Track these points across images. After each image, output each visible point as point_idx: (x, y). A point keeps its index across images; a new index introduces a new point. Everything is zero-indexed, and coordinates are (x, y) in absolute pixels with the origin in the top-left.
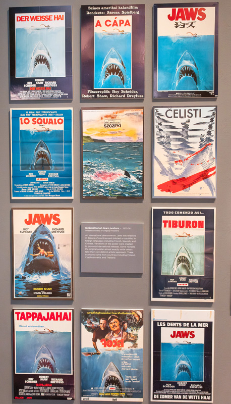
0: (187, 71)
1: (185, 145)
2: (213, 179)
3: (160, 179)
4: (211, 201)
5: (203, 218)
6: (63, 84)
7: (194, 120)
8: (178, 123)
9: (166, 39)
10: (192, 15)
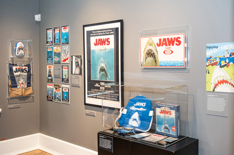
0: (65, 39)
1: (65, 53)
2: (69, 59)
3: (63, 60)
4: (68, 64)
5: (67, 67)
6: (52, 42)
7: (66, 48)
8: (64, 49)
9: (63, 33)
10: (66, 28)
